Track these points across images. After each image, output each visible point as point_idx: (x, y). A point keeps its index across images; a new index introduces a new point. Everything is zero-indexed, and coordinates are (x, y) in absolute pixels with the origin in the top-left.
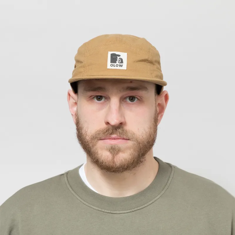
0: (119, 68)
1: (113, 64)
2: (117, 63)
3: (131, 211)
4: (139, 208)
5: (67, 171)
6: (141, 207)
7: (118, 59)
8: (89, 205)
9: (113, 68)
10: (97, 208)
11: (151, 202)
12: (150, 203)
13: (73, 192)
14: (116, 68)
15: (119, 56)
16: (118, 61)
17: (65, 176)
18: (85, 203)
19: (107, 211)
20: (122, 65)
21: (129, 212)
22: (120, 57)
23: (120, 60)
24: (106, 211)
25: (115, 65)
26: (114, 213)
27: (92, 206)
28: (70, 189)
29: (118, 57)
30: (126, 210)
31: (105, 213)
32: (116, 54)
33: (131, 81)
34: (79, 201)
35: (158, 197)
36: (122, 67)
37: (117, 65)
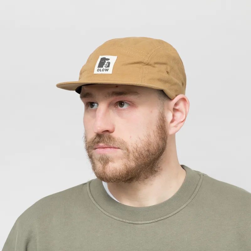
0: (105, 72)
1: (100, 68)
2: (104, 67)
3: (154, 221)
4: (162, 218)
5: (89, 180)
6: (164, 217)
7: (105, 63)
8: (110, 215)
9: (99, 72)
10: (118, 219)
11: (177, 211)
12: (175, 212)
13: (94, 202)
14: (102, 72)
15: (108, 59)
16: (105, 65)
17: (88, 185)
18: (106, 213)
19: (129, 222)
20: (108, 69)
21: (152, 223)
22: (108, 61)
23: (107, 64)
24: (127, 221)
25: (101, 70)
26: (135, 224)
27: (113, 216)
28: (92, 199)
29: (107, 61)
30: (149, 220)
31: (126, 224)
32: (106, 58)
33: (117, 86)
34: (100, 211)
35: (184, 206)
36: (107, 71)
37: (103, 70)
